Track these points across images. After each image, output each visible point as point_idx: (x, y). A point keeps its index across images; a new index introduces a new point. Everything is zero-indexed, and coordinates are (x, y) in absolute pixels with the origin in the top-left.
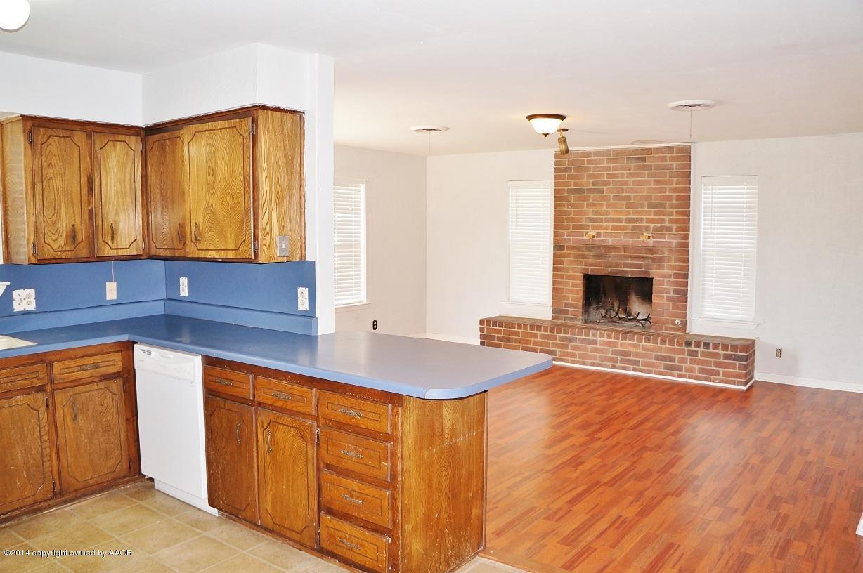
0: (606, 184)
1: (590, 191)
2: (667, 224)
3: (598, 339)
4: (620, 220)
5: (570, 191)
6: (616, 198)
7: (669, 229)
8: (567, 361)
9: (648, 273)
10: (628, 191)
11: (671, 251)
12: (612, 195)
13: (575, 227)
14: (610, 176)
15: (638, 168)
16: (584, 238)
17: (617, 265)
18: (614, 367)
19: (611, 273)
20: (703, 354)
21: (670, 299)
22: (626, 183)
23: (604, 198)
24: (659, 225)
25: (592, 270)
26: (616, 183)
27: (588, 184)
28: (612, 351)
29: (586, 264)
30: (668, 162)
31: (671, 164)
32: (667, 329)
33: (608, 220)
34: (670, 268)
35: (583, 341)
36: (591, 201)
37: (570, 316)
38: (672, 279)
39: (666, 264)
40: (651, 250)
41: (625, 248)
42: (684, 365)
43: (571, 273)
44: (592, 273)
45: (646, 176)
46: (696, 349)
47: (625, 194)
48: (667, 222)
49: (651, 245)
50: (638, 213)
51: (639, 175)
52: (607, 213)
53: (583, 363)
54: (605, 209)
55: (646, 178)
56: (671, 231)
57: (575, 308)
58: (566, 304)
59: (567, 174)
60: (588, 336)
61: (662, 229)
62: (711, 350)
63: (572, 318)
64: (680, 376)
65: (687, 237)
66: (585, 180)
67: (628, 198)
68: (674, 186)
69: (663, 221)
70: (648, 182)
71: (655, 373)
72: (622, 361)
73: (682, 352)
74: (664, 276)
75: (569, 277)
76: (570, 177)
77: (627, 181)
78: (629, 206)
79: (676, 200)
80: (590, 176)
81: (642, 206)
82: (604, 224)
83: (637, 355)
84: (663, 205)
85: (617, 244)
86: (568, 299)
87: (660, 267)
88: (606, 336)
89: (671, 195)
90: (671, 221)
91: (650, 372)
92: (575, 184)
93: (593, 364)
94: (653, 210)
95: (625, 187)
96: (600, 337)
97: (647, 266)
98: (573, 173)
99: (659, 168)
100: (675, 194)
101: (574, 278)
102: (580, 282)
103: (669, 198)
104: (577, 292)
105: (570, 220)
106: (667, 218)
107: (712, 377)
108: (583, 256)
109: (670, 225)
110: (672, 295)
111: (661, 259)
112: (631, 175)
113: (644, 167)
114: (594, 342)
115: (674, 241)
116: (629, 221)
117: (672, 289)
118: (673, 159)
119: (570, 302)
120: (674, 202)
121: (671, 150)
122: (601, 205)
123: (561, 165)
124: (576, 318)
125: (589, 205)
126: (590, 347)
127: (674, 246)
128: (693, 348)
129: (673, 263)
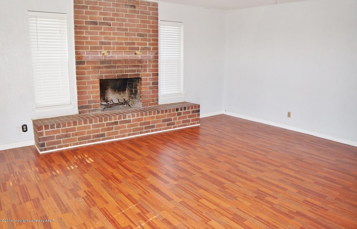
0: (112, 19)
1: (101, 23)
2: (148, 46)
3: (131, 118)
4: (121, 44)
5: (87, 23)
6: (118, 29)
7: (149, 49)
8: (113, 138)
9: (139, 75)
10: (126, 25)
11: (150, 61)
12: (116, 27)
13: (92, 48)
14: (114, 15)
15: (131, 11)
16: (99, 55)
17: (122, 71)
18: (141, 133)
19: (118, 77)
20: (184, 113)
21: (150, 88)
22: (124, 20)
23: (111, 29)
24: (144, 46)
25: (105, 76)
26: (118, 20)
27: (100, 19)
28: (140, 124)
29: (102, 73)
30: (148, 10)
31: (149, 12)
32: (150, 104)
33: (114, 44)
34: (150, 71)
35: (121, 122)
36: (103, 31)
37: (92, 109)
38: (151, 77)
39: (148, 69)
40: (140, 61)
41: (126, 61)
42: (175, 121)
43: (91, 80)
44: (106, 78)
45: (136, 17)
46: (181, 111)
47: (124, 27)
48: (148, 44)
49: (140, 58)
50: (132, 39)
51: (132, 16)
52: (114, 39)
53: (123, 136)
54: (112, 36)
55: (136, 19)
56: (150, 50)
57: (96, 103)
58: (89, 101)
59: (84, 10)
60: (125, 118)
61: (145, 48)
62: (187, 110)
63: (94, 110)
64: (174, 127)
65: (157, 53)
66: (98, 16)
67: (126, 30)
68: (151, 24)
69: (146, 44)
70: (137, 21)
71: (163, 129)
72: (146, 128)
73: (174, 115)
74: (147, 75)
75: (89, 83)
76: (87, 13)
77: (125, 19)
78: (127, 34)
79: (152, 33)
80: (101, 14)
81: (134, 35)
82: (112, 46)
83: (154, 122)
84: (145, 35)
85: (121, 59)
86: (90, 98)
87: (145, 71)
88: (136, 116)
89: (150, 30)
90: (150, 44)
91: (161, 130)
92: (91, 18)
93: (129, 135)
94: (140, 38)
95: (124, 23)
96: (132, 117)
97: (138, 71)
98: (89, 10)
99: (142, 13)
100: (151, 29)
101: (93, 82)
102: (98, 85)
103: (149, 31)
104: (96, 92)
105: (87, 43)
106: (148, 43)
107: (187, 123)
108: (99, 68)
109: (149, 46)
110: (151, 85)
111: (145, 66)
112: (127, 16)
113: (135, 12)
114: (129, 121)
115: (152, 55)
116: (127, 44)
117: (151, 82)
118: (150, 9)
119: (92, 99)
120: (151, 33)
121: (149, 3)
122: (110, 34)
123: (79, 3)
124: (97, 109)
125: (102, 33)
126: (127, 124)
127: (152, 58)
128: (179, 111)
129: (151, 68)
